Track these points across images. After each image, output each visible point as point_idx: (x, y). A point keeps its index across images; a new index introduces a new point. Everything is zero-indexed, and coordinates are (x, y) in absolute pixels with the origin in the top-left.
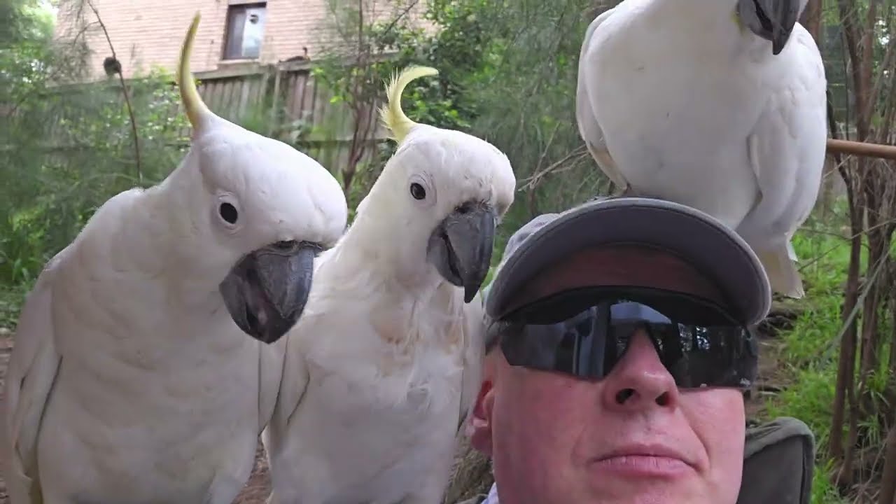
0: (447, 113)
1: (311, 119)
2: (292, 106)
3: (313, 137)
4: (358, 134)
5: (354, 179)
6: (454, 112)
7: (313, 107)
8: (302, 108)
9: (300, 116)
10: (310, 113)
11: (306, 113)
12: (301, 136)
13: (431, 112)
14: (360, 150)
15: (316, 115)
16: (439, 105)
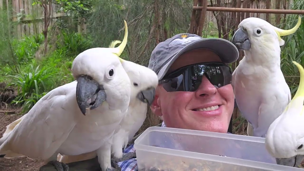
0: (79, 6)
1: (24, 12)
2: (16, 8)
3: (26, 19)
4: (46, 16)
5: (48, 34)
6: (82, 5)
7: (24, 8)
8: (20, 8)
9: (19, 11)
10: (23, 10)
11: (22, 10)
12: (21, 19)
13: (73, 6)
14: (48, 22)
15: (26, 10)
16: (76, 3)
